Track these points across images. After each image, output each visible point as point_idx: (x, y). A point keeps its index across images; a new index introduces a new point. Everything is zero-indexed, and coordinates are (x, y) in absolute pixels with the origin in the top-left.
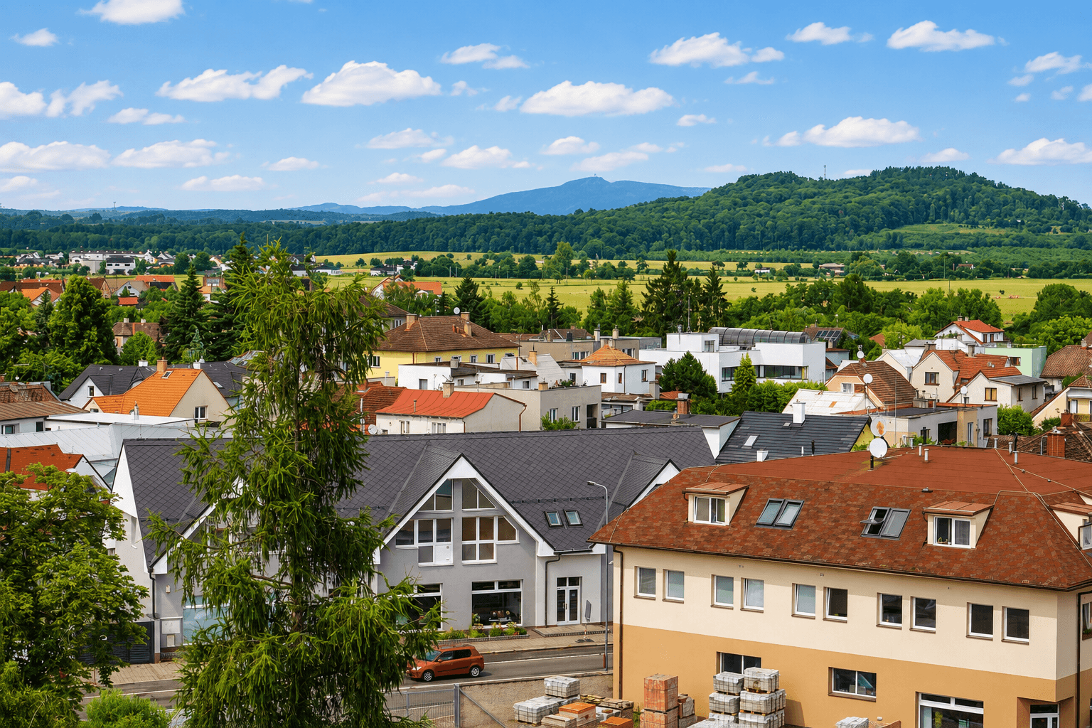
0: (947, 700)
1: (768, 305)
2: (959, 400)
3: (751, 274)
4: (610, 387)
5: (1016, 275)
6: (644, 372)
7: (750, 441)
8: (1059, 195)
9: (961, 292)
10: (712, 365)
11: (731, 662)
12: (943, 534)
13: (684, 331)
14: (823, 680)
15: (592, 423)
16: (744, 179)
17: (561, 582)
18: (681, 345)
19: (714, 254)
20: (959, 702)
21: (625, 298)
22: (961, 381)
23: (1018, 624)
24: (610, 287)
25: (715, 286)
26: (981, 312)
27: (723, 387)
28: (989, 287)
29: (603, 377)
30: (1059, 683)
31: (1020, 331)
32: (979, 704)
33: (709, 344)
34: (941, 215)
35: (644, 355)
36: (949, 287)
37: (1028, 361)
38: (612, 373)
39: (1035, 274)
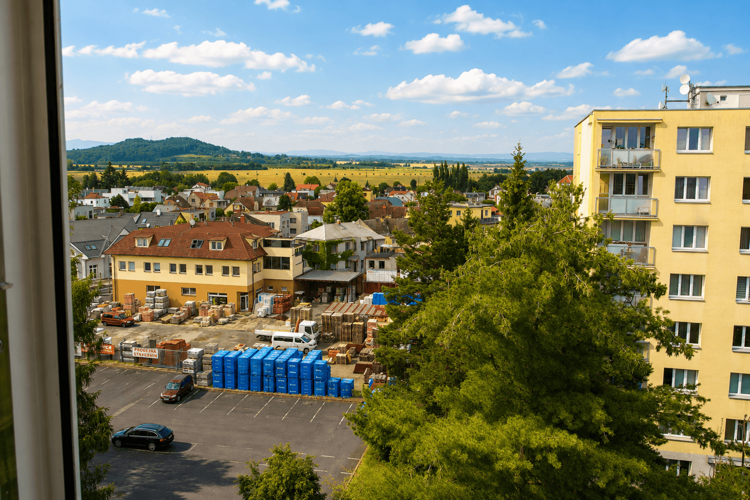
0: (216, 294)
1: (140, 179)
2: (202, 207)
3: (131, 169)
4: (95, 205)
5: (211, 169)
6: (105, 200)
7: (144, 220)
8: (221, 146)
9: (198, 175)
10: (126, 197)
11: (150, 288)
12: (214, 247)
13: (117, 187)
14: (180, 292)
15: (91, 217)
16: (127, 140)
17: (91, 267)
18: (115, 192)
19: (119, 162)
20: (220, 294)
21: (95, 177)
22: (202, 201)
23: (236, 271)
24: (89, 174)
25: (124, 173)
26: (203, 180)
27: (131, 204)
28: (204, 173)
29: (92, 202)
30: (248, 287)
31: (214, 186)
32: (226, 294)
33: (125, 192)
34: (187, 152)
35: (104, 195)
36: (195, 173)
37: (219, 194)
38: (94, 201)
39: (217, 169)
